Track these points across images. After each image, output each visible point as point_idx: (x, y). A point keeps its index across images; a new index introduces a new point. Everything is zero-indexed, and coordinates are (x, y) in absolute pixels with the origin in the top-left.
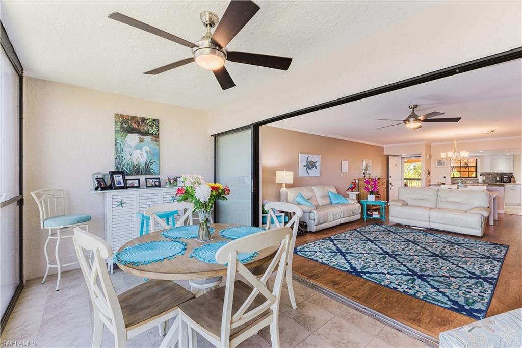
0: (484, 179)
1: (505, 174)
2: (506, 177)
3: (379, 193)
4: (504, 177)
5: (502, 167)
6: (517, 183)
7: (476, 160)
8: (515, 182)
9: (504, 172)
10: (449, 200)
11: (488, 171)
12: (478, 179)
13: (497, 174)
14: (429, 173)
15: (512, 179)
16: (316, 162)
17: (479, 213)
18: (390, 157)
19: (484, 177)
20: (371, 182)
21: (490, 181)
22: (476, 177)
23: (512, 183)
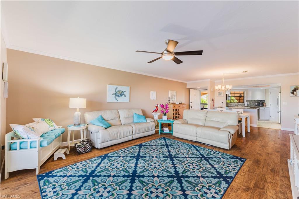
0: (248, 104)
1: (260, 101)
2: (261, 103)
3: (179, 114)
4: (259, 103)
5: (259, 97)
6: (267, 106)
7: (244, 92)
8: (266, 106)
9: (260, 100)
10: (212, 120)
11: (251, 99)
12: (245, 104)
13: (256, 101)
14: (213, 100)
15: (264, 104)
16: (125, 91)
17: (228, 131)
18: (191, 90)
19: (248, 103)
20: (164, 106)
21: (252, 105)
22: (244, 103)
23: (264, 106)
